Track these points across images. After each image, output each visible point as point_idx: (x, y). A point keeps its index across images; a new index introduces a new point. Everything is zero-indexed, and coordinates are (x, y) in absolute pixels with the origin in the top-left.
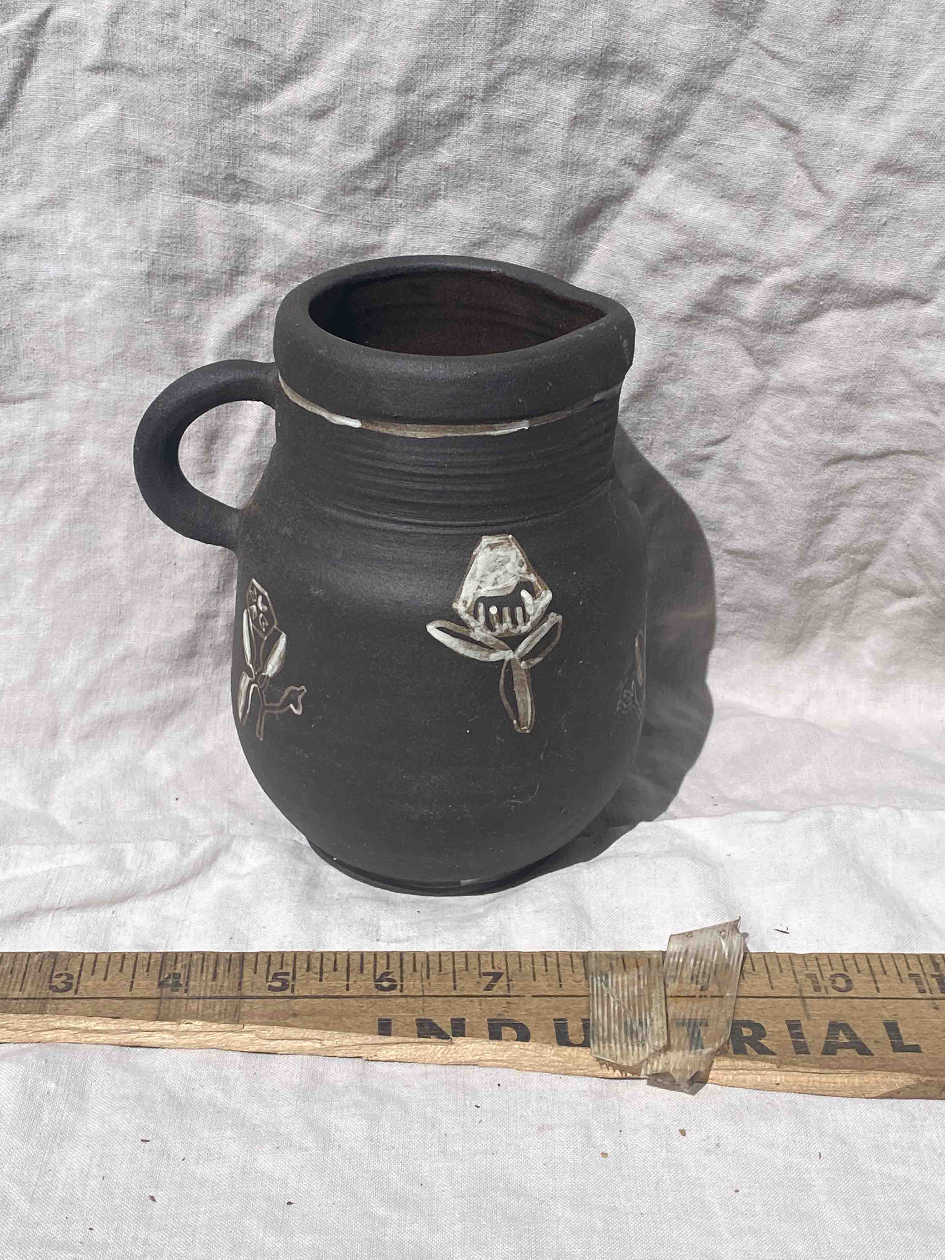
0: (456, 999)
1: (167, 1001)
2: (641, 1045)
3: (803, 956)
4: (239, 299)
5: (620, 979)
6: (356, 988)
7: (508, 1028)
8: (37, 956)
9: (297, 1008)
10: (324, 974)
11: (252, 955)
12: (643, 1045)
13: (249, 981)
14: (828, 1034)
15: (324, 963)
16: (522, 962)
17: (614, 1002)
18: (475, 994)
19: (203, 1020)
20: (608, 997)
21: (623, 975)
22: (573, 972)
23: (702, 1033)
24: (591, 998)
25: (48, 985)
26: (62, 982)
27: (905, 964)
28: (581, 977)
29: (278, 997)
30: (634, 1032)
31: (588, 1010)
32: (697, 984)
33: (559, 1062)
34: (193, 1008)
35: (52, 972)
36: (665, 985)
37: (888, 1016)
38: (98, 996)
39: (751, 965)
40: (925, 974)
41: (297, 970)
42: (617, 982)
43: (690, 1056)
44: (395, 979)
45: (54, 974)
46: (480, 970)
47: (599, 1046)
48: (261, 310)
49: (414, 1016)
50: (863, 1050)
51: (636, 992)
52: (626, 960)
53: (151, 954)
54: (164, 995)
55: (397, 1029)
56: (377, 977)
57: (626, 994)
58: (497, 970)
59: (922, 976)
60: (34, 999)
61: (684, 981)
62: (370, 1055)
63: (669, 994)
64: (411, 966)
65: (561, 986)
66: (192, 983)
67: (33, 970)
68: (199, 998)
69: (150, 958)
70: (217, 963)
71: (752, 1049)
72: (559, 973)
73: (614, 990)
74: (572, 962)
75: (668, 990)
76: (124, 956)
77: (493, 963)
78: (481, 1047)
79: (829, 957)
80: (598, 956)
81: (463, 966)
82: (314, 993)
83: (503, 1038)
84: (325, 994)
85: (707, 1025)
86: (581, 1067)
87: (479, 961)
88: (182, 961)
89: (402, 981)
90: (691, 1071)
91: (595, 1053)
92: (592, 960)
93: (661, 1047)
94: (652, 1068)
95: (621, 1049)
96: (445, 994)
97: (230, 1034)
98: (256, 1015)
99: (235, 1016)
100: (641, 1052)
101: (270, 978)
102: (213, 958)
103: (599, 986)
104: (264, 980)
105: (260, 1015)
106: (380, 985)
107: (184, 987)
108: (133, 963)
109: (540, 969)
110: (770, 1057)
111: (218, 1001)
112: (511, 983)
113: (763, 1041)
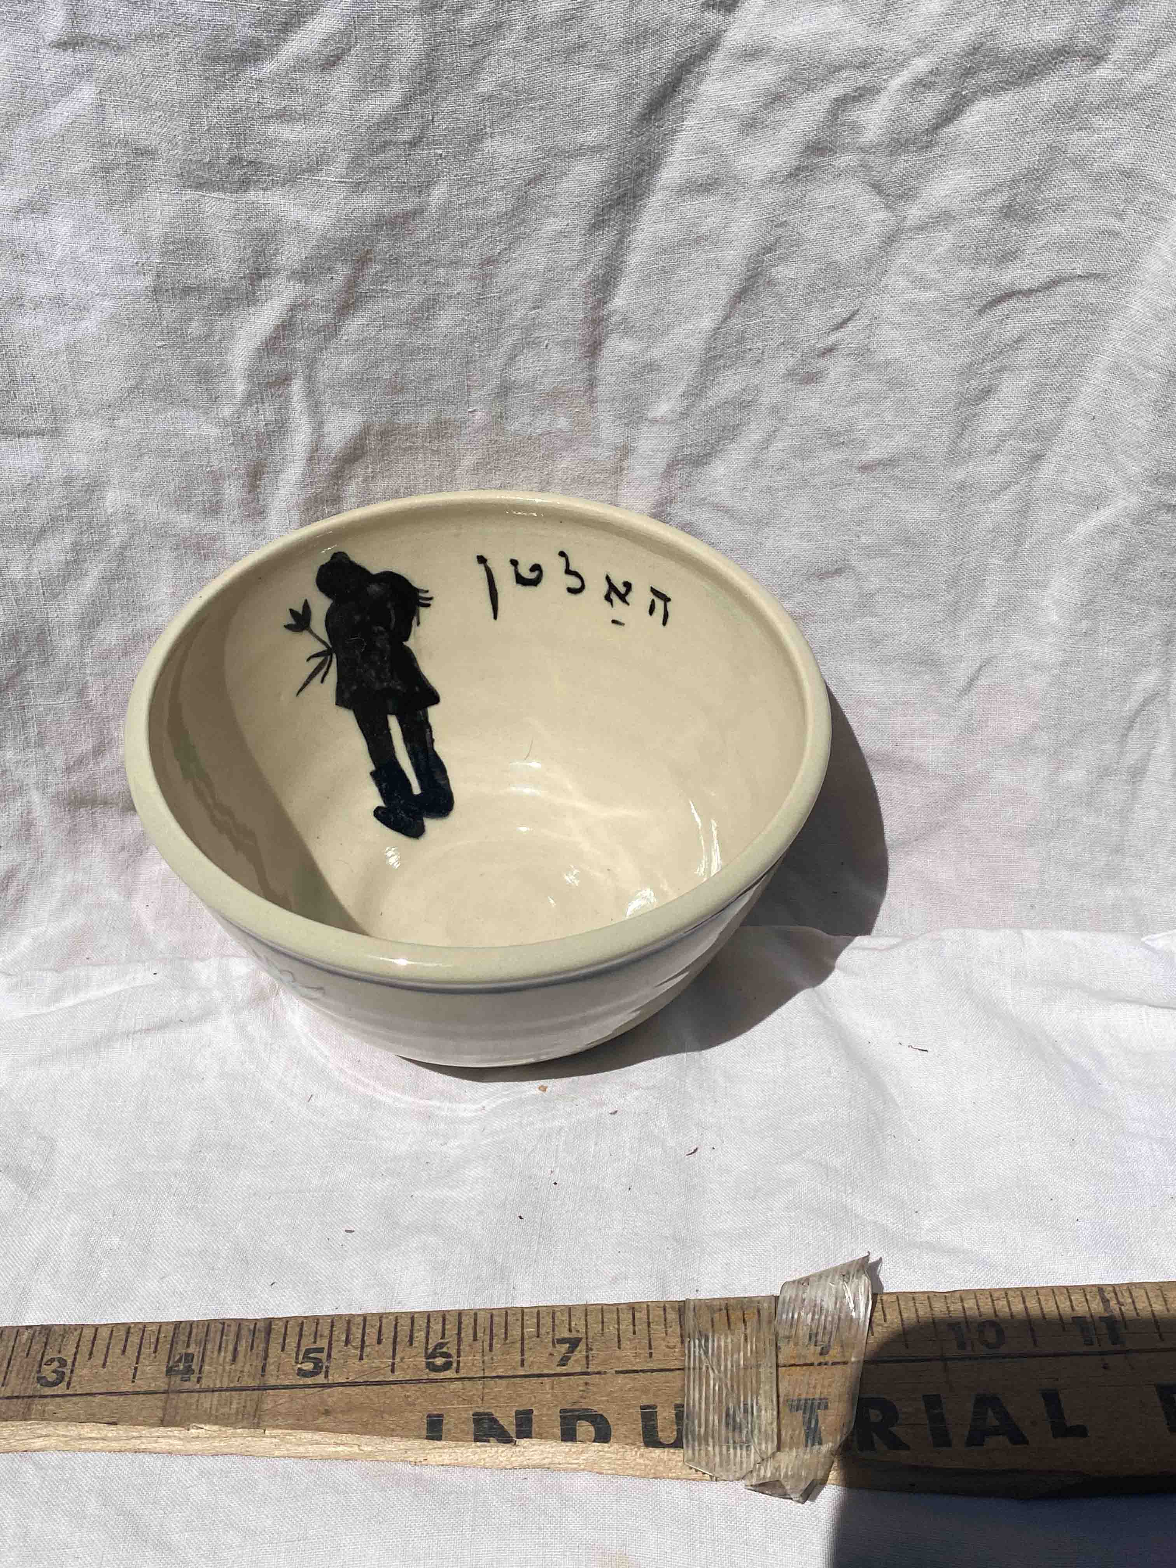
0: (524, 1380)
1: (175, 1396)
2: (744, 1449)
3: (945, 1295)
5: (723, 1344)
6: (403, 1370)
7: (585, 1423)
8: (26, 1333)
9: (330, 1401)
10: (365, 1349)
11: (281, 1324)
12: (748, 1448)
13: (275, 1362)
14: (974, 1414)
15: (367, 1331)
16: (605, 1318)
17: (714, 1380)
18: (546, 1371)
19: (216, 1424)
20: (707, 1369)
22: (666, 1331)
23: (820, 1421)
24: (687, 1371)
25: (37, 1375)
26: (53, 1372)
27: (1068, 1302)
28: (675, 1340)
29: (309, 1386)
30: (738, 1426)
31: (683, 1391)
32: (816, 1346)
33: (646, 1466)
34: (205, 1405)
35: (42, 1359)
36: (777, 1348)
37: (1047, 1382)
38: (94, 1391)
39: (881, 1313)
40: (1093, 1318)
41: (334, 1345)
42: (719, 1347)
43: (805, 1456)
44: (451, 1353)
45: (45, 1360)
46: (554, 1335)
47: (693, 1450)
49: (471, 1408)
50: (1017, 1437)
51: (742, 1363)
52: (731, 1312)
53: (160, 1325)
54: (172, 1387)
55: (449, 1429)
56: (430, 1351)
57: (729, 1366)
58: (574, 1335)
59: (1089, 1319)
60: (17, 1397)
61: (801, 1343)
62: (419, 1460)
63: (781, 1361)
64: (471, 1331)
65: (651, 1354)
66: (206, 1368)
67: (20, 1353)
68: (213, 1391)
69: (159, 1333)
70: (238, 1336)
71: (881, 1442)
72: (649, 1336)
73: (715, 1360)
74: (665, 1320)
75: (780, 1356)
76: (128, 1328)
77: (570, 1325)
78: (552, 1450)
80: (697, 1308)
81: (534, 1330)
82: (351, 1379)
83: (578, 1439)
84: (365, 1378)
85: (826, 1407)
86: (673, 1471)
87: (554, 1322)
88: (197, 1334)
89: (459, 1356)
90: (806, 1478)
91: (689, 1461)
92: (690, 1314)
93: (770, 1452)
94: (758, 1475)
95: (721, 1453)
96: (510, 1373)
97: (250, 1439)
98: (280, 1414)
99: (255, 1416)
100: (744, 1460)
101: (301, 1357)
102: (234, 1328)
103: (697, 1354)
104: (293, 1361)
105: (285, 1414)
106: (433, 1363)
107: (196, 1375)
108: (139, 1341)
109: (627, 1330)
110: (902, 1453)
111: (236, 1394)
112: (590, 1354)
113: (894, 1429)
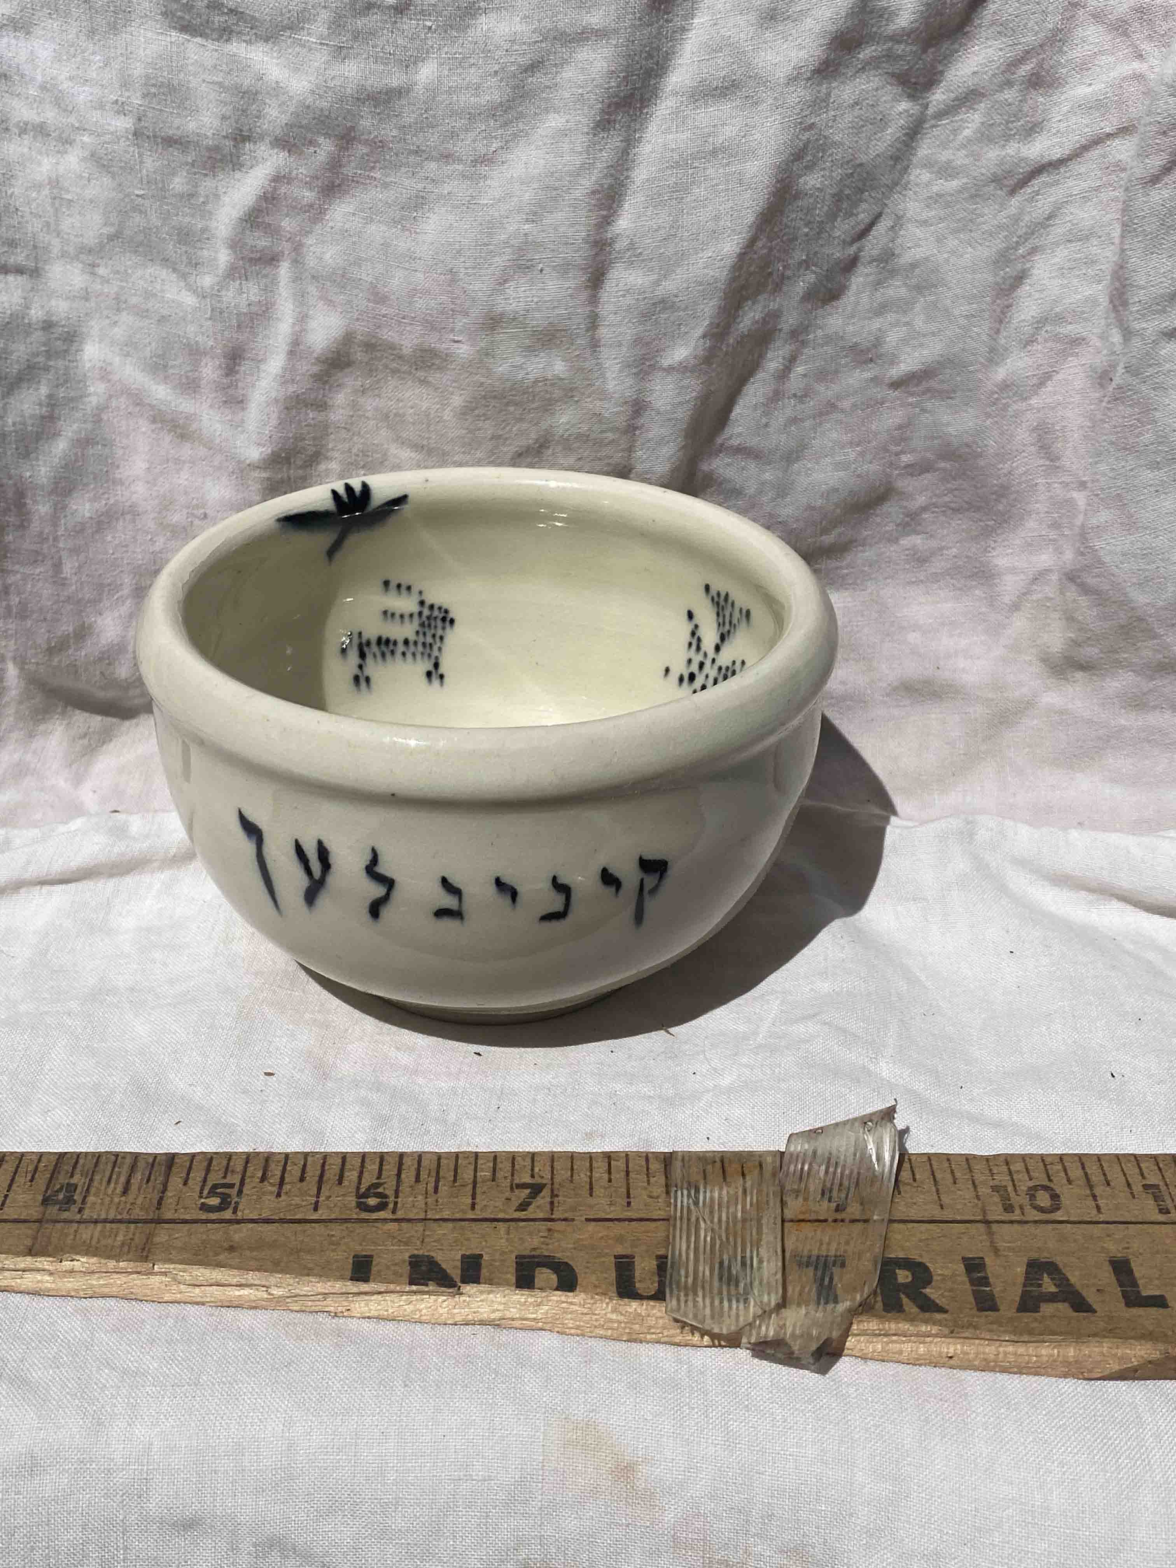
0: (473, 1224)
1: (50, 1226)
2: (742, 1301)
3: (987, 1159)
5: (716, 1195)
6: (328, 1208)
7: (545, 1270)
9: (237, 1237)
10: (284, 1187)
11: (185, 1159)
12: (746, 1301)
13: (174, 1196)
14: (1026, 1279)
15: (288, 1168)
16: (575, 1167)
17: (706, 1231)
18: (501, 1216)
19: (96, 1255)
20: (697, 1219)
21: (721, 1189)
22: (649, 1182)
23: (836, 1279)
24: (672, 1222)
27: (1137, 1170)
28: (659, 1190)
29: (213, 1222)
30: (733, 1279)
31: (668, 1241)
32: (830, 1201)
33: (620, 1322)
34: (84, 1236)
36: (783, 1203)
37: (1114, 1249)
39: (910, 1172)
40: (1167, 1185)
41: (247, 1181)
42: (712, 1199)
43: (817, 1315)
44: (387, 1192)
46: (512, 1180)
47: (678, 1300)
49: (407, 1250)
50: (1081, 1305)
51: (739, 1215)
52: (726, 1165)
53: (41, 1155)
54: (47, 1216)
55: (379, 1271)
56: (362, 1190)
57: (724, 1218)
58: (537, 1180)
59: (1163, 1188)
61: (811, 1198)
62: (340, 1309)
63: (788, 1216)
64: (413, 1173)
65: (629, 1204)
66: (91, 1199)
68: (96, 1222)
69: (39, 1161)
70: (133, 1168)
71: (911, 1304)
72: (628, 1184)
73: (707, 1210)
74: (648, 1169)
75: (785, 1211)
77: (532, 1170)
78: (503, 1300)
79: (1024, 1161)
80: (687, 1158)
81: (488, 1174)
82: (264, 1216)
83: (536, 1285)
84: (282, 1216)
85: (843, 1265)
86: (652, 1331)
87: (513, 1167)
88: (83, 1166)
89: (397, 1197)
90: (818, 1338)
91: (672, 1311)
92: (677, 1164)
93: (773, 1304)
94: (758, 1334)
95: (712, 1304)
96: (458, 1216)
97: (135, 1276)
98: (174, 1248)
99: (143, 1249)
100: (741, 1313)
101: (206, 1192)
102: (128, 1161)
103: (685, 1204)
104: (196, 1195)
105: (181, 1248)
106: (364, 1203)
107: (79, 1205)
108: (14, 1169)
109: (601, 1178)
110: (938, 1316)
111: (123, 1227)
112: (556, 1200)
113: (927, 1291)
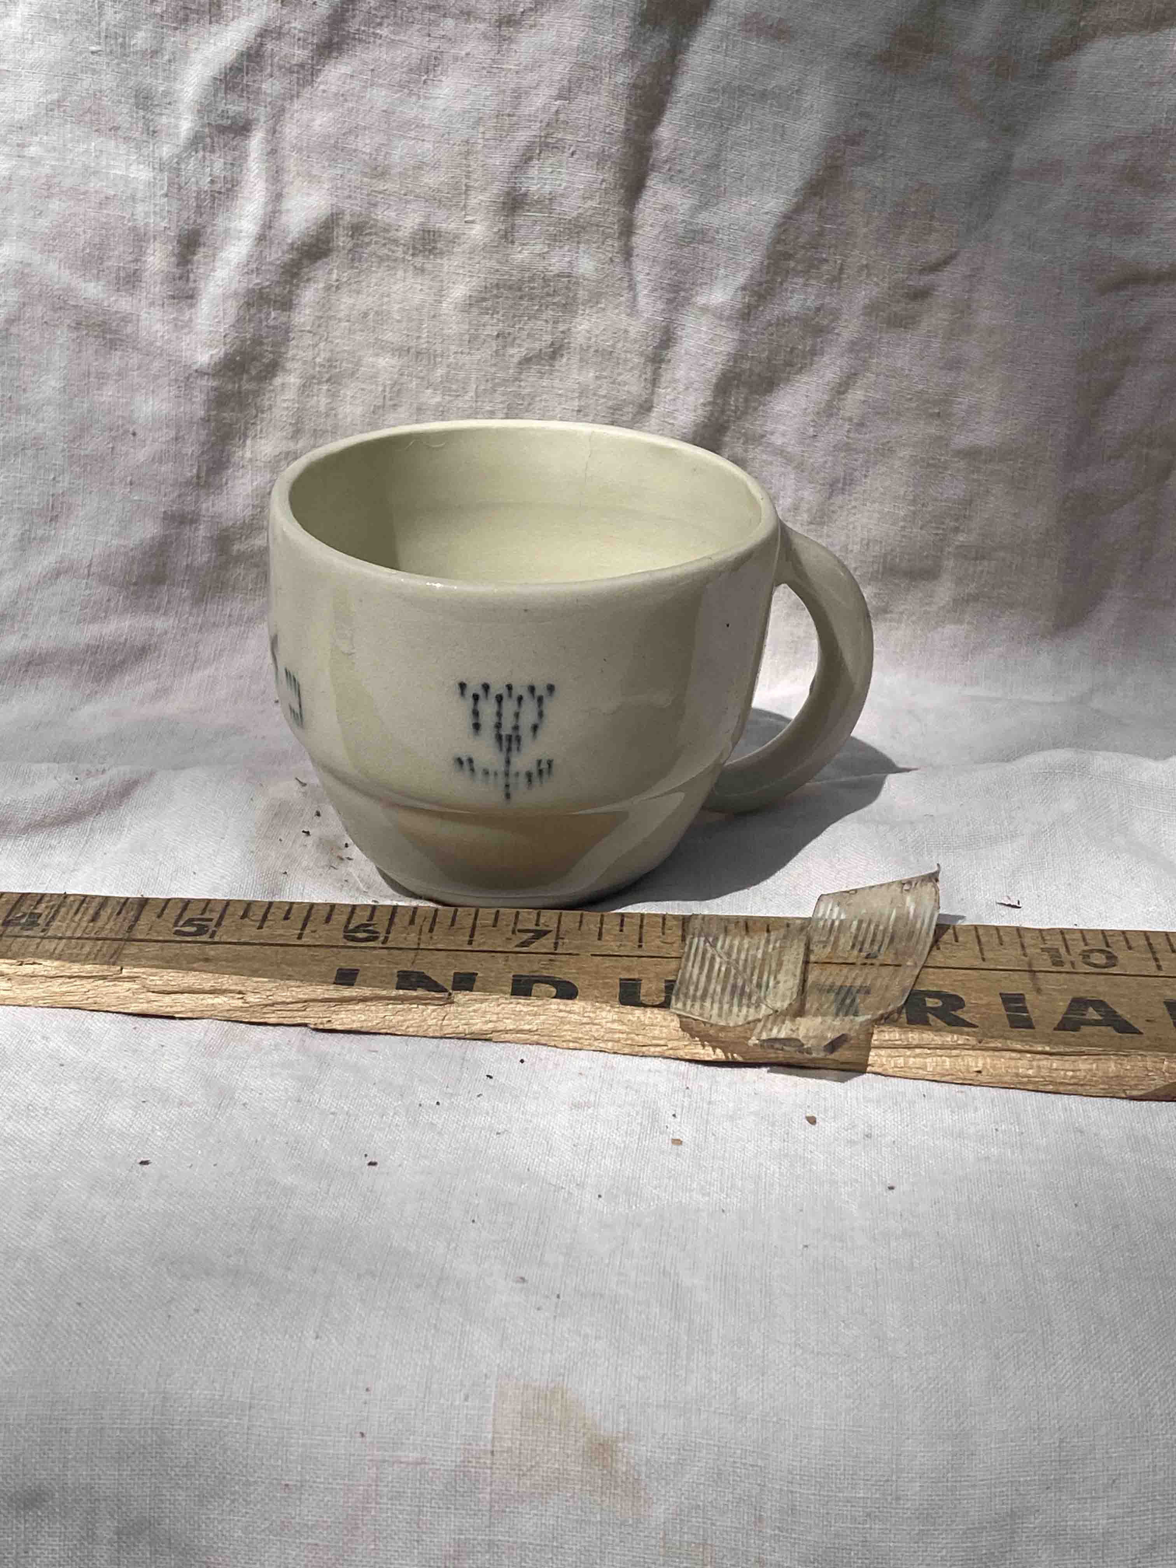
0: (470, 953)
1: (10, 939)
2: (753, 1006)
3: (1041, 930)
4: (230, 28)
5: (736, 943)
6: (313, 939)
7: (543, 985)
9: (212, 953)
10: (266, 923)
11: (159, 901)
12: (758, 1006)
13: (147, 924)
14: (1069, 1010)
15: (271, 911)
16: (584, 921)
17: (721, 964)
18: (500, 949)
19: (59, 960)
20: (713, 958)
21: (742, 938)
22: (664, 933)
23: (858, 1000)
24: (684, 959)
28: (674, 938)
29: (188, 942)
30: (746, 994)
31: (678, 970)
32: (861, 950)
33: (621, 1033)
34: (48, 947)
36: (808, 950)
39: (952, 935)
41: (226, 916)
42: (731, 944)
43: (835, 1022)
44: (378, 931)
46: (515, 926)
47: (685, 1004)
48: (262, 44)
49: (397, 968)
50: (1126, 1029)
51: (760, 956)
52: (750, 924)
54: (7, 933)
55: (366, 980)
56: (350, 928)
57: (743, 956)
58: (541, 927)
61: (840, 948)
62: (320, 1021)
63: (813, 959)
64: (407, 918)
65: (640, 946)
66: (56, 924)
68: (61, 938)
70: (102, 906)
71: (939, 1021)
72: (641, 934)
73: (724, 951)
74: (663, 923)
75: (810, 954)
77: (538, 920)
78: (497, 1009)
79: (1082, 933)
80: (708, 919)
81: (490, 922)
82: (243, 940)
83: (533, 995)
84: (263, 941)
85: (868, 992)
86: (657, 1043)
87: (517, 918)
88: (49, 901)
89: (388, 933)
92: (697, 922)
94: (769, 1033)
95: (721, 1008)
96: (453, 948)
97: (101, 982)
98: (146, 957)
99: (112, 957)
100: (751, 1014)
101: (181, 923)
102: (98, 901)
103: (701, 947)
104: (170, 925)
105: (152, 958)
106: (353, 936)
107: (43, 926)
109: (611, 928)
110: (966, 1029)
111: (90, 943)
112: (560, 942)
113: (959, 1013)
